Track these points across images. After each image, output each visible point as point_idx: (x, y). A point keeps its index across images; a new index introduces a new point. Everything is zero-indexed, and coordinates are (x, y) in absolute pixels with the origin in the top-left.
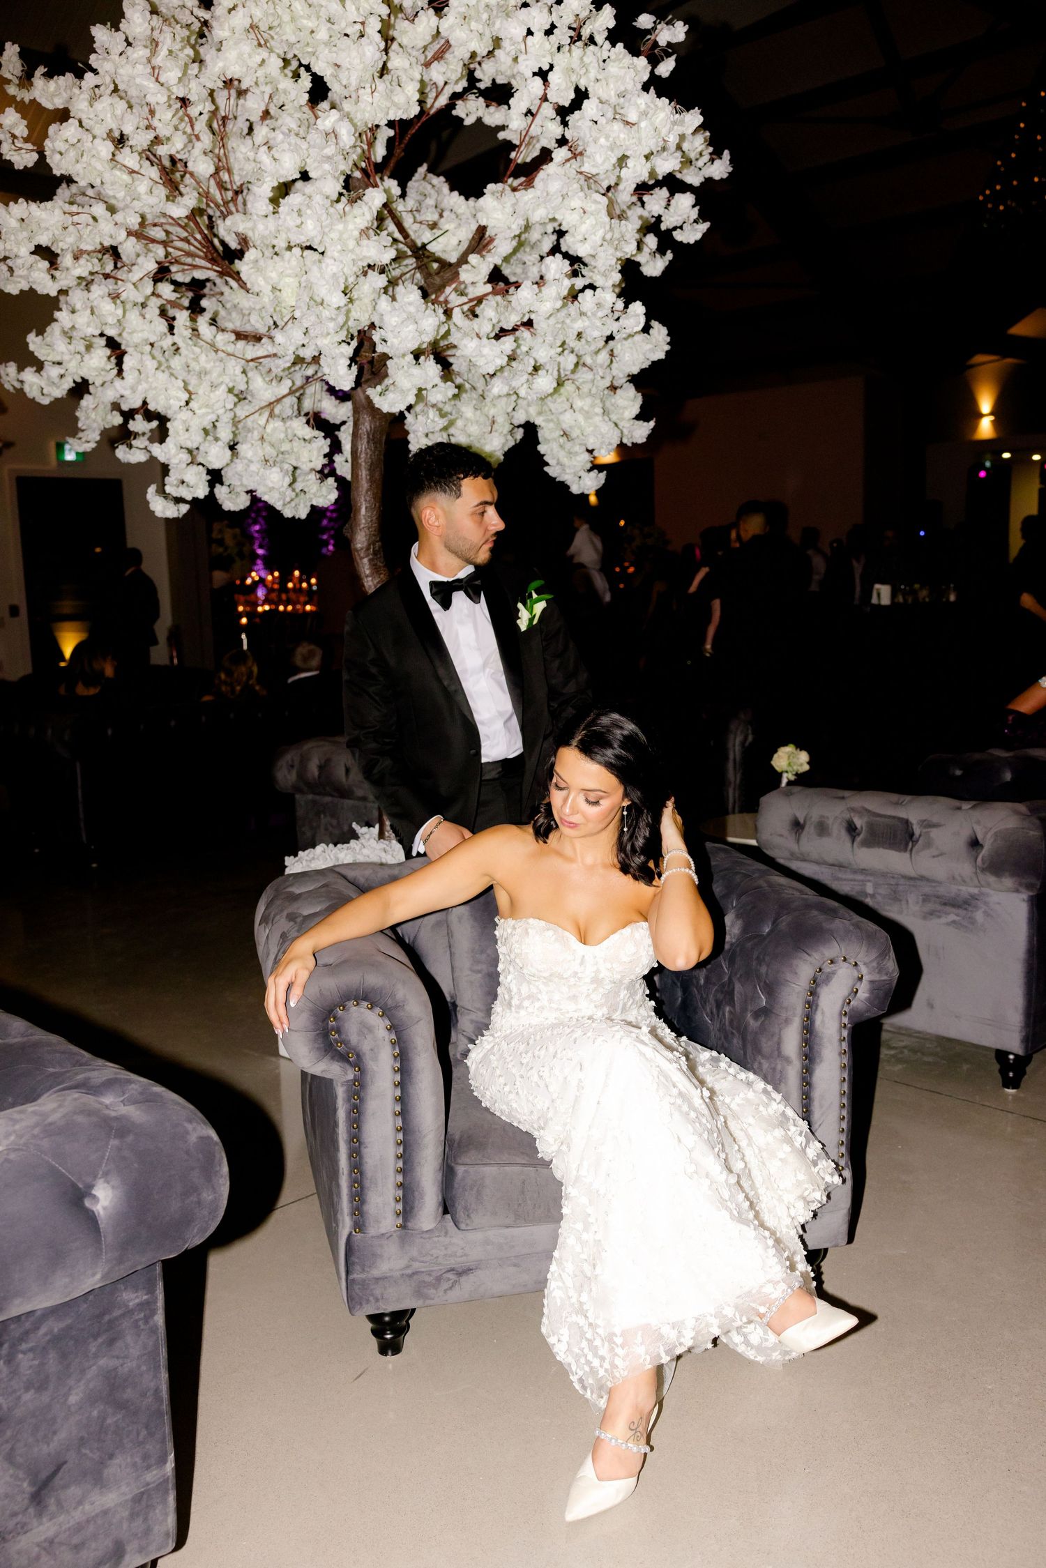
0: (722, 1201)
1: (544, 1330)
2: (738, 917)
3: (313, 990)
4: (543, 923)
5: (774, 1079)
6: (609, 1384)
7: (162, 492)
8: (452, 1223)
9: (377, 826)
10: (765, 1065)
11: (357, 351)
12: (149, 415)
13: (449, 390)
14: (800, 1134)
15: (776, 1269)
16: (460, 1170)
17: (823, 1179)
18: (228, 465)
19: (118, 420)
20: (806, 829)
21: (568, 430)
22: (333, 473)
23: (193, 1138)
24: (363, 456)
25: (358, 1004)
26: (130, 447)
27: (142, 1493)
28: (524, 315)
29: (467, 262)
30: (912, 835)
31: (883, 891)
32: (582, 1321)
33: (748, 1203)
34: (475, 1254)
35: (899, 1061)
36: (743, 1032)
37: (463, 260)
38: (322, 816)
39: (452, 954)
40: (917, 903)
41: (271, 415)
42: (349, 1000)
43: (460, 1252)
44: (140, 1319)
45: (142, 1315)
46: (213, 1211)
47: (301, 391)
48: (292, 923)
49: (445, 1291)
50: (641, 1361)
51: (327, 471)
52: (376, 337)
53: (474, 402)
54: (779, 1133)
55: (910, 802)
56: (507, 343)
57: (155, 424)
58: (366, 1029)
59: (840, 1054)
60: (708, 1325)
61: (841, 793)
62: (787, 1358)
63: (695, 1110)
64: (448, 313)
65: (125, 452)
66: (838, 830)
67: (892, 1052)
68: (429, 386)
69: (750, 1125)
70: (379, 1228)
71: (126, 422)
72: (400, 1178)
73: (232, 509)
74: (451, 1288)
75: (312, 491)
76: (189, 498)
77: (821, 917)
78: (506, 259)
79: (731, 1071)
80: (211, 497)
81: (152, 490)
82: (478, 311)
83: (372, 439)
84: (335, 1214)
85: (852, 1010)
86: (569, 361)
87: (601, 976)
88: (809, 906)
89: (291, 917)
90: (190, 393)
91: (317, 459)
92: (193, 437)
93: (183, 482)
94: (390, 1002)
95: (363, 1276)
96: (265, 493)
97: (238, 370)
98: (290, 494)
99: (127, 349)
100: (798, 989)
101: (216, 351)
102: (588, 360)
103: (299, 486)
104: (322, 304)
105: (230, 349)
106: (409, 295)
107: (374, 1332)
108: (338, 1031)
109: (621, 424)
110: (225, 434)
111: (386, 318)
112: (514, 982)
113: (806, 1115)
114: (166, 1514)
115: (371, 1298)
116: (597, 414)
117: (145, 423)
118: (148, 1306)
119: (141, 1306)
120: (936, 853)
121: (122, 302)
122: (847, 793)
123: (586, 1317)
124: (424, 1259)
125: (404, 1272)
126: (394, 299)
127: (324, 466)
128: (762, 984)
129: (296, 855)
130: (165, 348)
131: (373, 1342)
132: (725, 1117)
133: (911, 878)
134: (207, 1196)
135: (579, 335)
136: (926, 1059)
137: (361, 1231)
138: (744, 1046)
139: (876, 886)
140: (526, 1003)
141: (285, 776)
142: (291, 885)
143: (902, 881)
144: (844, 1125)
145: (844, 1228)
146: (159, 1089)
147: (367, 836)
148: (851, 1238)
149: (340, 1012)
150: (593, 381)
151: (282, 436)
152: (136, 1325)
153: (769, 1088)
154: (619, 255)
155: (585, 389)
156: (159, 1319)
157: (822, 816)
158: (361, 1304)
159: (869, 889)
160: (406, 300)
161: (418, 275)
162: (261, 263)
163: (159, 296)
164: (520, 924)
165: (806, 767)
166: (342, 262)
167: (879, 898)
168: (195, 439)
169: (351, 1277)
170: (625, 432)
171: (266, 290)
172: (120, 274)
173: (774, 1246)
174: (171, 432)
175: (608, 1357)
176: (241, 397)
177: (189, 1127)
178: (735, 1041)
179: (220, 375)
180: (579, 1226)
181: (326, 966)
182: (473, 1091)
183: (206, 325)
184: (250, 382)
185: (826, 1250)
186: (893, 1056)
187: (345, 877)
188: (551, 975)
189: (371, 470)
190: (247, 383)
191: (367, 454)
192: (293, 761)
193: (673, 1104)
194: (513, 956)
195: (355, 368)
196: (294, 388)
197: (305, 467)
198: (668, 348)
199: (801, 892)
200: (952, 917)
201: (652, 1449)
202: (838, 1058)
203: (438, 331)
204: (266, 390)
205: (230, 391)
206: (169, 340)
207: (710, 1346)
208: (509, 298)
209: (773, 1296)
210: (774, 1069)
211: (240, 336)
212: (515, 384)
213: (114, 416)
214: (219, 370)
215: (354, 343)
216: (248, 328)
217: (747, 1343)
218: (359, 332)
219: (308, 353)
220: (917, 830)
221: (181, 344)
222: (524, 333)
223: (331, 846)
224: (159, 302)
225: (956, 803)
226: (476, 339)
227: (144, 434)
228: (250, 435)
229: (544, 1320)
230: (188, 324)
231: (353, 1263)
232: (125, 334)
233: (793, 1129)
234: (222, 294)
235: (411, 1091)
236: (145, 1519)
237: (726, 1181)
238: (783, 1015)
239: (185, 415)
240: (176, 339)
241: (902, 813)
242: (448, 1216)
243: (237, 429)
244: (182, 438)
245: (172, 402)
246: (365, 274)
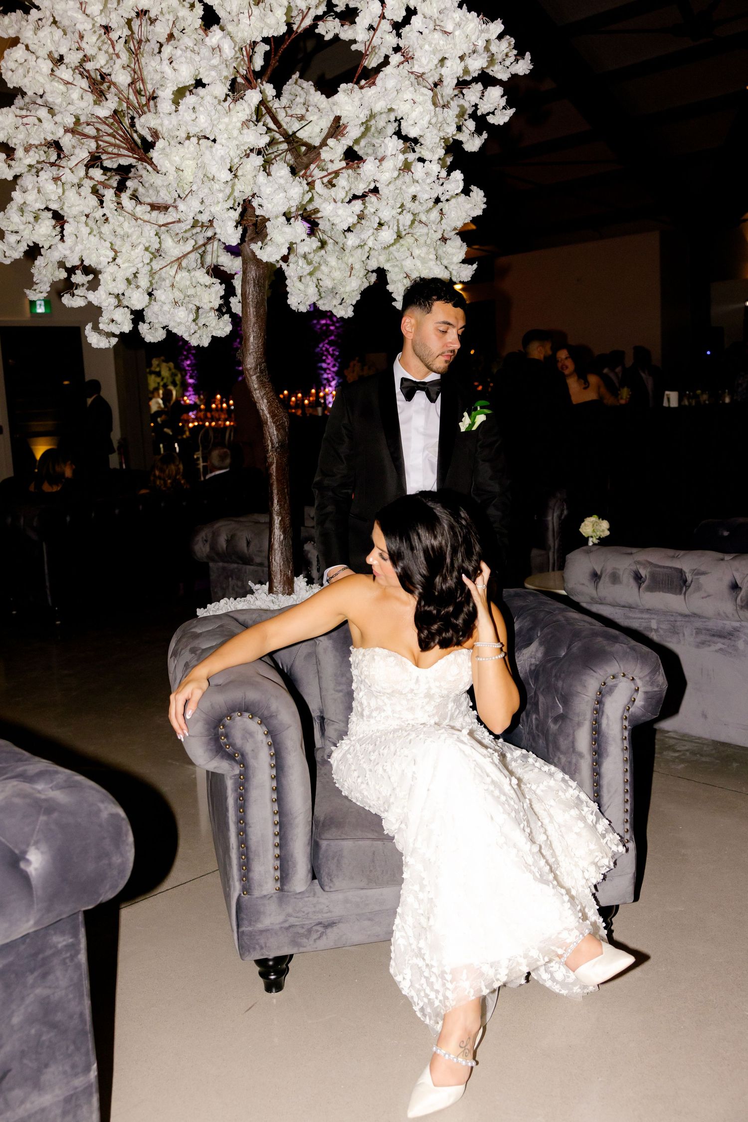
0: (527, 865)
1: (392, 971)
2: (541, 644)
3: (206, 705)
4: (386, 651)
5: (570, 770)
6: (443, 1012)
7: (96, 328)
8: (319, 887)
9: (268, 583)
10: (563, 759)
11: (242, 215)
12: (87, 270)
13: (314, 243)
14: (592, 814)
15: (571, 919)
16: (324, 844)
17: (610, 848)
18: (147, 306)
19: (63, 275)
20: (603, 578)
21: (409, 272)
22: (229, 311)
23: (104, 815)
24: (251, 296)
25: (241, 715)
26: (73, 295)
27: (72, 1096)
28: (370, 183)
29: (327, 145)
30: (685, 581)
31: (664, 626)
32: (421, 963)
33: (548, 867)
34: (337, 911)
35: (682, 761)
36: (545, 733)
37: (324, 143)
38: (230, 579)
39: (320, 678)
40: (692, 635)
41: (180, 267)
42: (234, 712)
43: (326, 909)
44: (67, 958)
45: (68, 955)
46: (122, 872)
47: (203, 248)
48: (193, 655)
49: (315, 940)
50: (466, 993)
51: (224, 309)
52: (255, 204)
53: (337, 253)
54: (574, 812)
55: (684, 555)
56: (357, 205)
57: (91, 277)
58: (248, 734)
59: (623, 750)
60: (518, 964)
61: (629, 550)
62: (586, 991)
63: (505, 794)
64: (311, 185)
65: (68, 300)
66: (627, 579)
67: (677, 754)
68: (298, 241)
69: (551, 806)
70: (262, 890)
71: (69, 276)
72: (277, 851)
73: (152, 341)
74: (319, 938)
75: (212, 325)
76: (117, 332)
77: (605, 642)
78: (357, 141)
79: (537, 764)
80: (135, 331)
81: (89, 327)
82: (334, 181)
83: (258, 284)
84: (228, 881)
85: (631, 715)
86: (407, 218)
87: (432, 692)
88: (595, 634)
89: (193, 651)
90: (116, 252)
91: (215, 300)
92: (119, 286)
93: (113, 321)
94: (266, 713)
95: (250, 929)
96: (175, 327)
97: (153, 233)
98: (194, 327)
99: (69, 220)
100: (586, 698)
101: (136, 220)
102: (423, 218)
103: (201, 321)
104: (213, 180)
105: (147, 217)
106: (281, 170)
107: (262, 974)
108: (226, 736)
109: (451, 268)
110: (144, 282)
111: (262, 189)
112: (365, 697)
113: (597, 798)
114: (91, 1113)
115: (257, 946)
116: (431, 260)
117: (84, 276)
118: (73, 947)
119: (68, 947)
120: (705, 595)
121: (63, 184)
122: (634, 550)
123: (424, 959)
124: (297, 915)
125: (282, 925)
126: (269, 174)
127: (220, 305)
128: (559, 696)
129: (205, 607)
130: (98, 219)
131: (261, 982)
132: (530, 800)
133: (686, 616)
134: (116, 860)
135: (414, 198)
136: (704, 759)
137: (248, 893)
138: (547, 745)
139: (659, 622)
140: (374, 714)
141: (201, 548)
142: (195, 627)
143: (679, 618)
144: (628, 807)
145: (631, 889)
146: (79, 778)
147: (260, 591)
148: (636, 898)
149: (227, 721)
150: (428, 234)
151: (188, 283)
152: (64, 962)
153: (567, 777)
154: (442, 134)
155: (422, 240)
156: (83, 957)
157: (614, 568)
158: (249, 951)
159: (654, 625)
160: (278, 174)
161: (289, 157)
162: (168, 150)
163: (91, 178)
164: (369, 652)
165: (607, 533)
166: (228, 147)
167: (661, 632)
168: (121, 287)
169: (241, 930)
170: (454, 273)
171: (172, 170)
172: (63, 163)
173: (569, 901)
174: (102, 282)
175: (441, 990)
176: (157, 254)
177: (102, 806)
178: (541, 741)
179: (138, 238)
180: (416, 888)
181: (217, 685)
182: (335, 783)
183: (128, 199)
184: (163, 242)
185: (617, 907)
186: (677, 757)
187: (236, 620)
188: (393, 692)
189: (258, 306)
190: (160, 243)
191: (253, 295)
192: (206, 536)
193: (487, 790)
194: (363, 677)
195: (240, 229)
196: (197, 246)
197: (207, 307)
198: (484, 206)
199: (590, 624)
200: (719, 646)
201: (477, 1063)
202: (620, 753)
203: (302, 198)
204: (175, 248)
205: (147, 249)
206: (101, 212)
207: (523, 981)
208: (359, 171)
209: (568, 941)
210: (570, 763)
211: (154, 207)
212: (364, 236)
213: (60, 272)
214: (137, 233)
215: (240, 209)
216: (160, 201)
217: (553, 979)
218: (244, 201)
219: (204, 218)
220: (689, 577)
221: (108, 215)
222: (372, 198)
223: (232, 599)
224: (92, 183)
225: (720, 555)
226: (333, 203)
227: (83, 285)
228: (163, 283)
229: (392, 963)
230: (114, 199)
231: (243, 919)
232: (65, 208)
233: (586, 809)
234: (141, 176)
235: (284, 782)
236: (75, 1116)
237: (530, 850)
238: (576, 719)
239: (112, 268)
240: (105, 211)
241: (677, 564)
242: (316, 881)
243: (153, 278)
244: (110, 286)
245: (102, 258)
246: (248, 156)
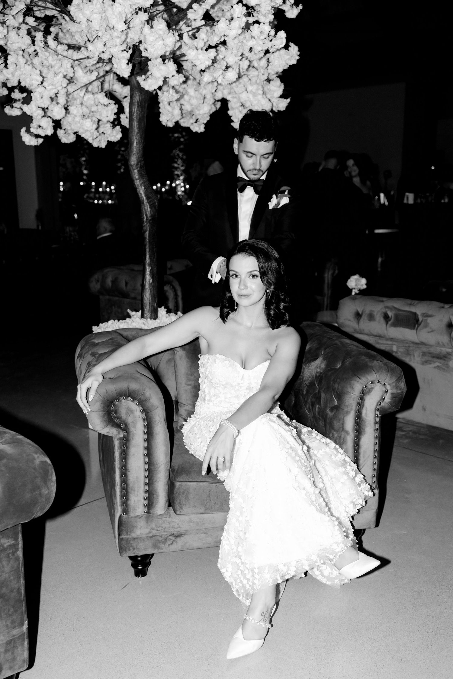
0: (312, 501)
1: (219, 565)
2: (324, 359)
3: (103, 391)
4: (223, 357)
5: (340, 442)
6: (251, 593)
7: (28, 131)
8: (173, 511)
9: (140, 311)
10: (336, 435)
11: (132, 56)
12: (23, 89)
13: (181, 78)
14: (353, 470)
16: (177, 484)
17: (364, 493)
18: (64, 118)
19: (5, 92)
20: (363, 317)
21: (244, 102)
22: (119, 123)
23: (37, 462)
24: (135, 114)
25: (126, 398)
26: (12, 107)
27: (11, 640)
28: (221, 37)
29: (192, 8)
30: (418, 320)
31: (401, 350)
32: (238, 561)
33: (325, 503)
34: (184, 527)
35: (407, 438)
36: (324, 417)
37: (190, 7)
38: (113, 307)
39: (176, 376)
40: (419, 356)
41: (87, 91)
42: (121, 396)
43: (177, 526)
44: (10, 553)
45: (11, 551)
46: (48, 499)
47: (103, 79)
48: (93, 357)
49: (169, 545)
50: (267, 581)
51: (116, 122)
52: (142, 48)
53: (195, 87)
54: (341, 469)
55: (418, 303)
56: (212, 53)
57: (25, 95)
58: (130, 411)
59: (375, 430)
60: (303, 565)
61: (381, 299)
62: (343, 583)
63: (299, 456)
64: (181, 36)
65: (9, 110)
66: (379, 317)
67: (403, 433)
68: (170, 76)
69: (327, 465)
70: (135, 513)
71: (10, 94)
72: (147, 488)
73: (66, 142)
74: (172, 544)
75: (108, 133)
76: (43, 135)
77: (367, 360)
78: (213, 7)
80: (55, 135)
81: (23, 130)
82: (197, 35)
83: (140, 105)
84: (113, 506)
85: (382, 408)
86: (245, 64)
87: (252, 386)
88: (361, 354)
89: (93, 354)
90: (43, 78)
91: (111, 115)
92: (45, 102)
93: (40, 126)
94: (142, 398)
95: (127, 537)
96: (83, 133)
97: (69, 65)
98: (96, 134)
99: (10, 53)
100: (353, 396)
101: (57, 55)
102: (256, 64)
103: (101, 130)
104: (113, 29)
105: (65, 54)
106: (160, 24)
107: (133, 565)
108: (116, 412)
109: (272, 100)
110: (62, 100)
111: (147, 37)
112: (207, 388)
114: (24, 651)
115: (131, 548)
116: (259, 94)
117: (20, 94)
118: (14, 547)
119: (11, 546)
120: (430, 330)
121: (7, 27)
122: (385, 299)
123: (240, 559)
124: (158, 529)
125: (148, 535)
126: (152, 27)
127: (115, 120)
128: (335, 393)
129: (98, 325)
130: (30, 53)
131: (132, 570)
133: (417, 344)
134: (45, 491)
135: (251, 49)
136: (421, 437)
137: (127, 514)
138: (325, 425)
139: (398, 347)
140: (213, 399)
141: (95, 286)
142: (94, 339)
143: (412, 345)
144: (376, 467)
145: (374, 519)
146: (20, 437)
147: (135, 316)
148: (377, 524)
149: (116, 402)
150: (258, 76)
151: (92, 102)
152: (8, 555)
153: (337, 446)
154: (273, 5)
155: (254, 80)
156: (20, 553)
157: (371, 311)
158: (126, 551)
159: (395, 348)
160: (158, 28)
161: (165, 16)
162: (81, 6)
163: (27, 24)
164: (212, 357)
165: (365, 287)
166: (124, 5)
167: (399, 354)
168: (46, 103)
169: (121, 537)
170: (275, 104)
171: (84, 21)
172: (7, 11)
173: (338, 525)
174: (33, 99)
175: (251, 579)
176: (71, 81)
177: (36, 456)
178: (321, 422)
179: (59, 68)
180: (238, 513)
181: (110, 378)
182: (185, 445)
183: (52, 40)
184: (76, 72)
185: (364, 530)
186: (404, 435)
187: (122, 335)
188: (226, 384)
189: (140, 122)
190: (74, 73)
191: (137, 113)
192: (98, 278)
193: (287, 452)
194: (207, 375)
195: (130, 65)
196: (99, 76)
197: (105, 120)
198: (298, 58)
199: (357, 347)
200: (437, 364)
201: (272, 626)
202: (373, 432)
203: (175, 45)
204: (84, 77)
205: (65, 77)
206: (32, 49)
207: (303, 576)
208: (214, 28)
209: (337, 550)
210: (340, 437)
211: (70, 47)
212: (216, 75)
213: (3, 90)
214: (59, 65)
215: (130, 51)
216: (74, 43)
217: (322, 574)
218: (134, 45)
219: (106, 57)
220: (420, 318)
221: (38, 51)
222: (221, 48)
223: (116, 321)
224: (27, 27)
225: (442, 305)
226: (195, 50)
227: (19, 100)
228: (75, 102)
230: (43, 39)
231: (122, 530)
232: (8, 44)
233: (349, 467)
234: (61, 24)
235: (153, 444)
236: (13, 653)
237: (314, 492)
238: (346, 409)
239: (40, 89)
240: (36, 47)
241: (413, 309)
242: (171, 508)
243: (69, 98)
244: (39, 102)
245: (33, 82)
246: (137, 13)
